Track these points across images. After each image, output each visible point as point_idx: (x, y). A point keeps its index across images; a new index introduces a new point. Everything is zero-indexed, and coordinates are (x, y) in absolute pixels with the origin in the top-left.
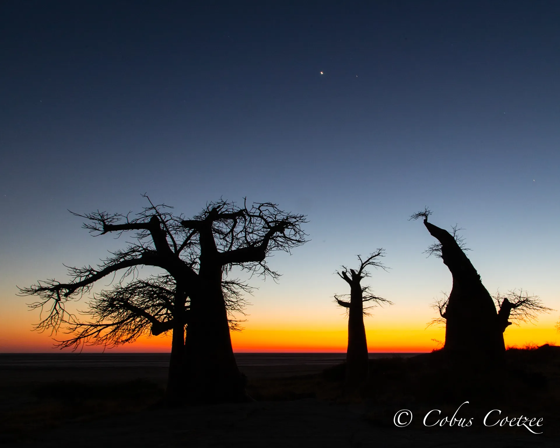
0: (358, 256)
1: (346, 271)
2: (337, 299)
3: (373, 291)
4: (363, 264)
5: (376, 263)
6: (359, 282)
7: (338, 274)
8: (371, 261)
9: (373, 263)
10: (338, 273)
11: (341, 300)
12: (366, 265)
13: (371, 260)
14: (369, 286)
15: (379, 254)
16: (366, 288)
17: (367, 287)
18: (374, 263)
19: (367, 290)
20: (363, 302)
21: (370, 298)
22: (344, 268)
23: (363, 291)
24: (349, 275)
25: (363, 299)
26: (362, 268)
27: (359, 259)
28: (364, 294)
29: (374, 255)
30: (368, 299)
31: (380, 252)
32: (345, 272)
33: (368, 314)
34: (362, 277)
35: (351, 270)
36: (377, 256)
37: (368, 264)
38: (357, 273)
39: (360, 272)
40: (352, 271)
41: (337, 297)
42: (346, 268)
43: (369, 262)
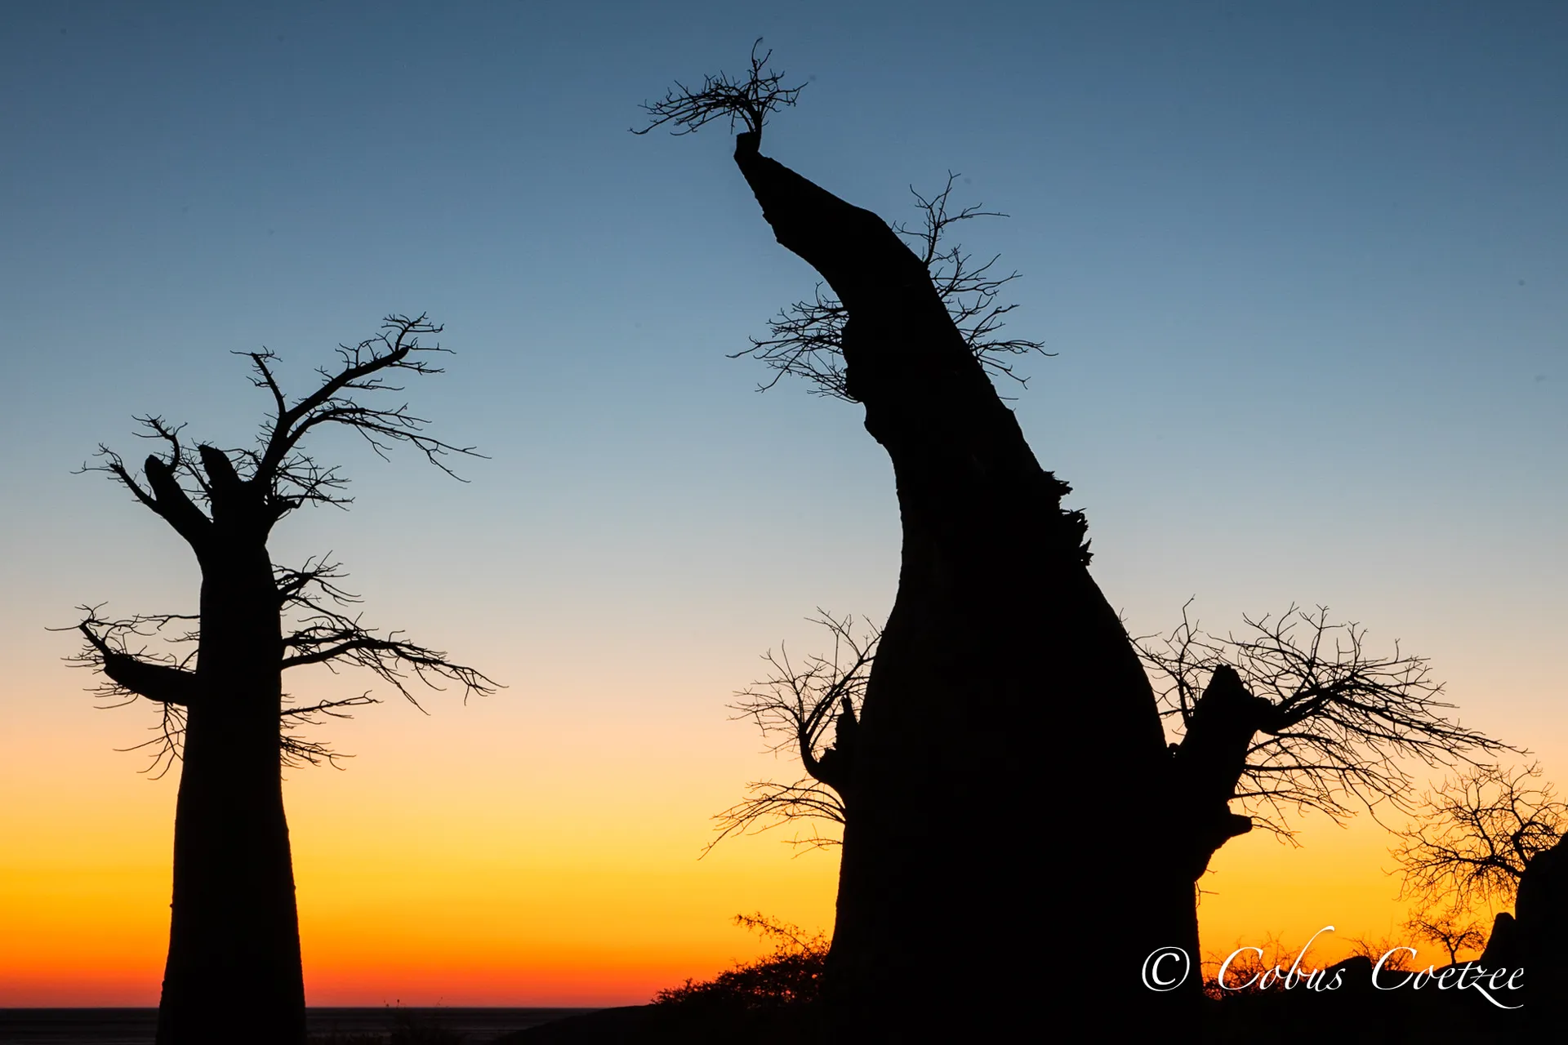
0: (256, 357)
1: (176, 460)
2: (100, 644)
3: (353, 599)
4: (286, 419)
5: (376, 414)
6: (264, 538)
7: (118, 475)
8: (343, 396)
9: (355, 416)
10: (118, 469)
11: (131, 651)
12: (311, 421)
13: (342, 393)
14: (328, 563)
15: (398, 355)
16: (304, 578)
17: (310, 569)
18: (362, 411)
19: (311, 589)
20: (285, 674)
21: (342, 641)
22: (164, 434)
23: (283, 596)
24: (191, 484)
25: (290, 652)
26: (281, 442)
27: (265, 380)
28: (293, 618)
29: (366, 358)
30: (325, 647)
31: (406, 340)
32: (167, 462)
33: (314, 748)
34: (286, 504)
35: (204, 450)
36: (385, 369)
37: (325, 416)
38: (247, 472)
39: (269, 466)
40: (214, 459)
41: (100, 632)
42: (173, 438)
43: (326, 406)
